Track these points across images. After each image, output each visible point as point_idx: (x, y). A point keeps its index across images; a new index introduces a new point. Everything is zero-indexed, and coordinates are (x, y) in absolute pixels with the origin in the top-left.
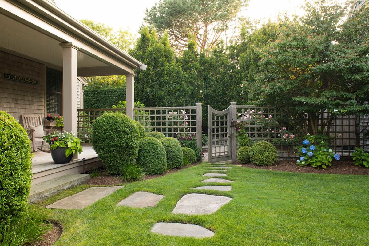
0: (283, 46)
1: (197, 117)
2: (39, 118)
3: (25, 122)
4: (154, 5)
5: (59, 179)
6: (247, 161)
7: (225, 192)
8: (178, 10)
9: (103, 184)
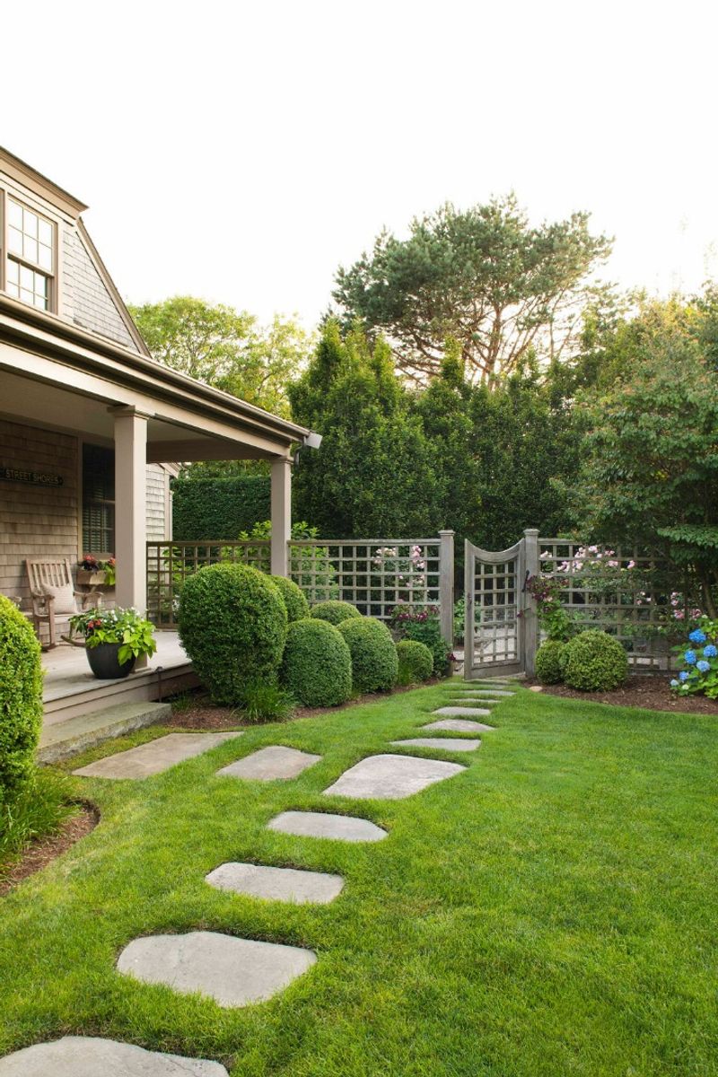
0: (636, 403)
1: (442, 566)
2: (65, 565)
3: (34, 576)
4: (360, 260)
5: (102, 714)
6: (553, 678)
7: (457, 753)
8: (419, 273)
9: (201, 725)
